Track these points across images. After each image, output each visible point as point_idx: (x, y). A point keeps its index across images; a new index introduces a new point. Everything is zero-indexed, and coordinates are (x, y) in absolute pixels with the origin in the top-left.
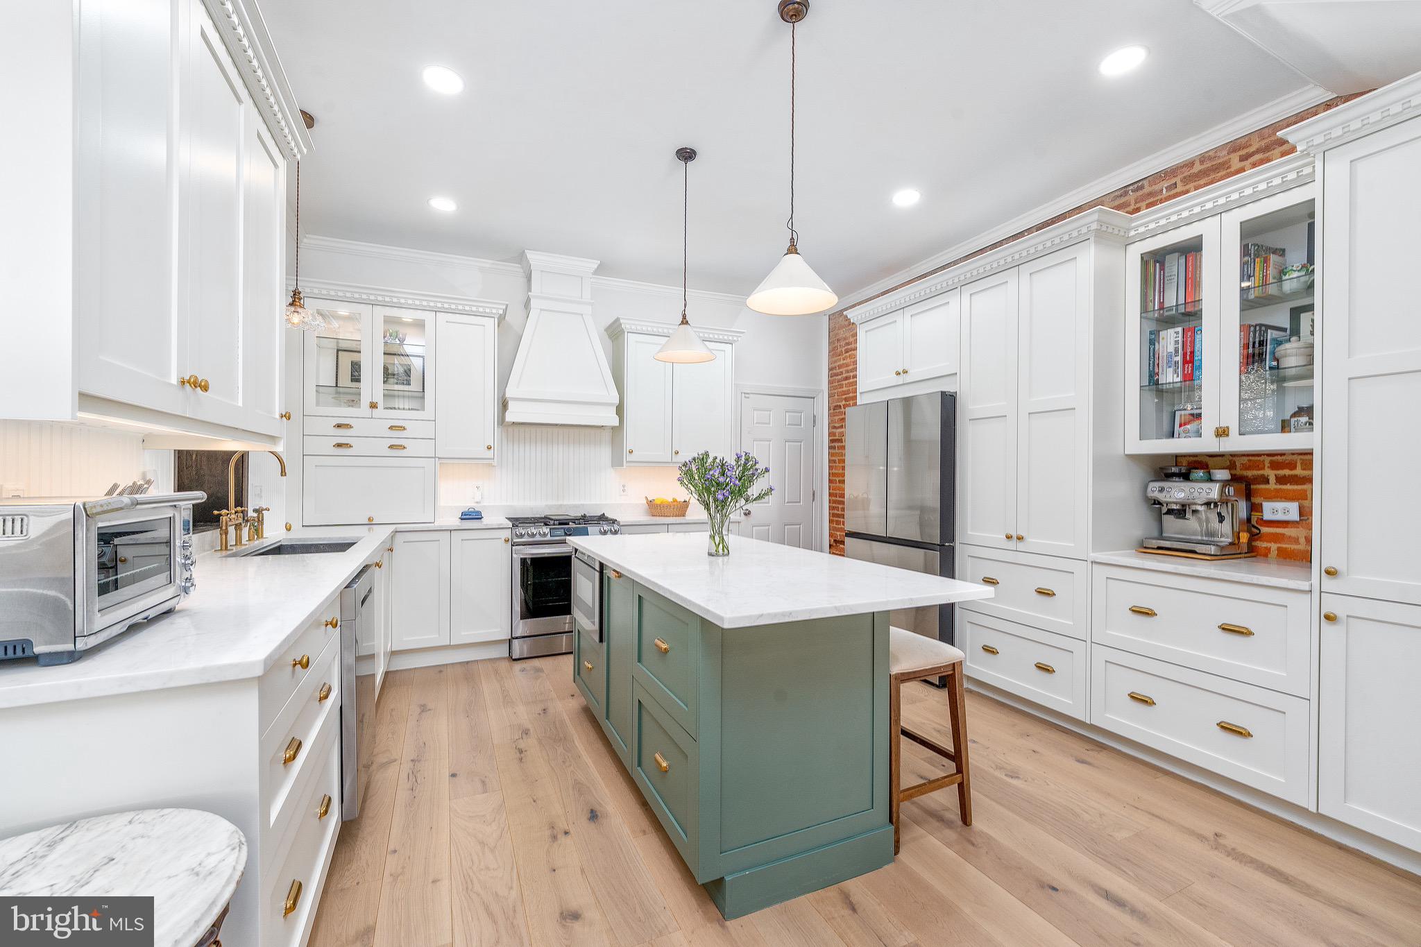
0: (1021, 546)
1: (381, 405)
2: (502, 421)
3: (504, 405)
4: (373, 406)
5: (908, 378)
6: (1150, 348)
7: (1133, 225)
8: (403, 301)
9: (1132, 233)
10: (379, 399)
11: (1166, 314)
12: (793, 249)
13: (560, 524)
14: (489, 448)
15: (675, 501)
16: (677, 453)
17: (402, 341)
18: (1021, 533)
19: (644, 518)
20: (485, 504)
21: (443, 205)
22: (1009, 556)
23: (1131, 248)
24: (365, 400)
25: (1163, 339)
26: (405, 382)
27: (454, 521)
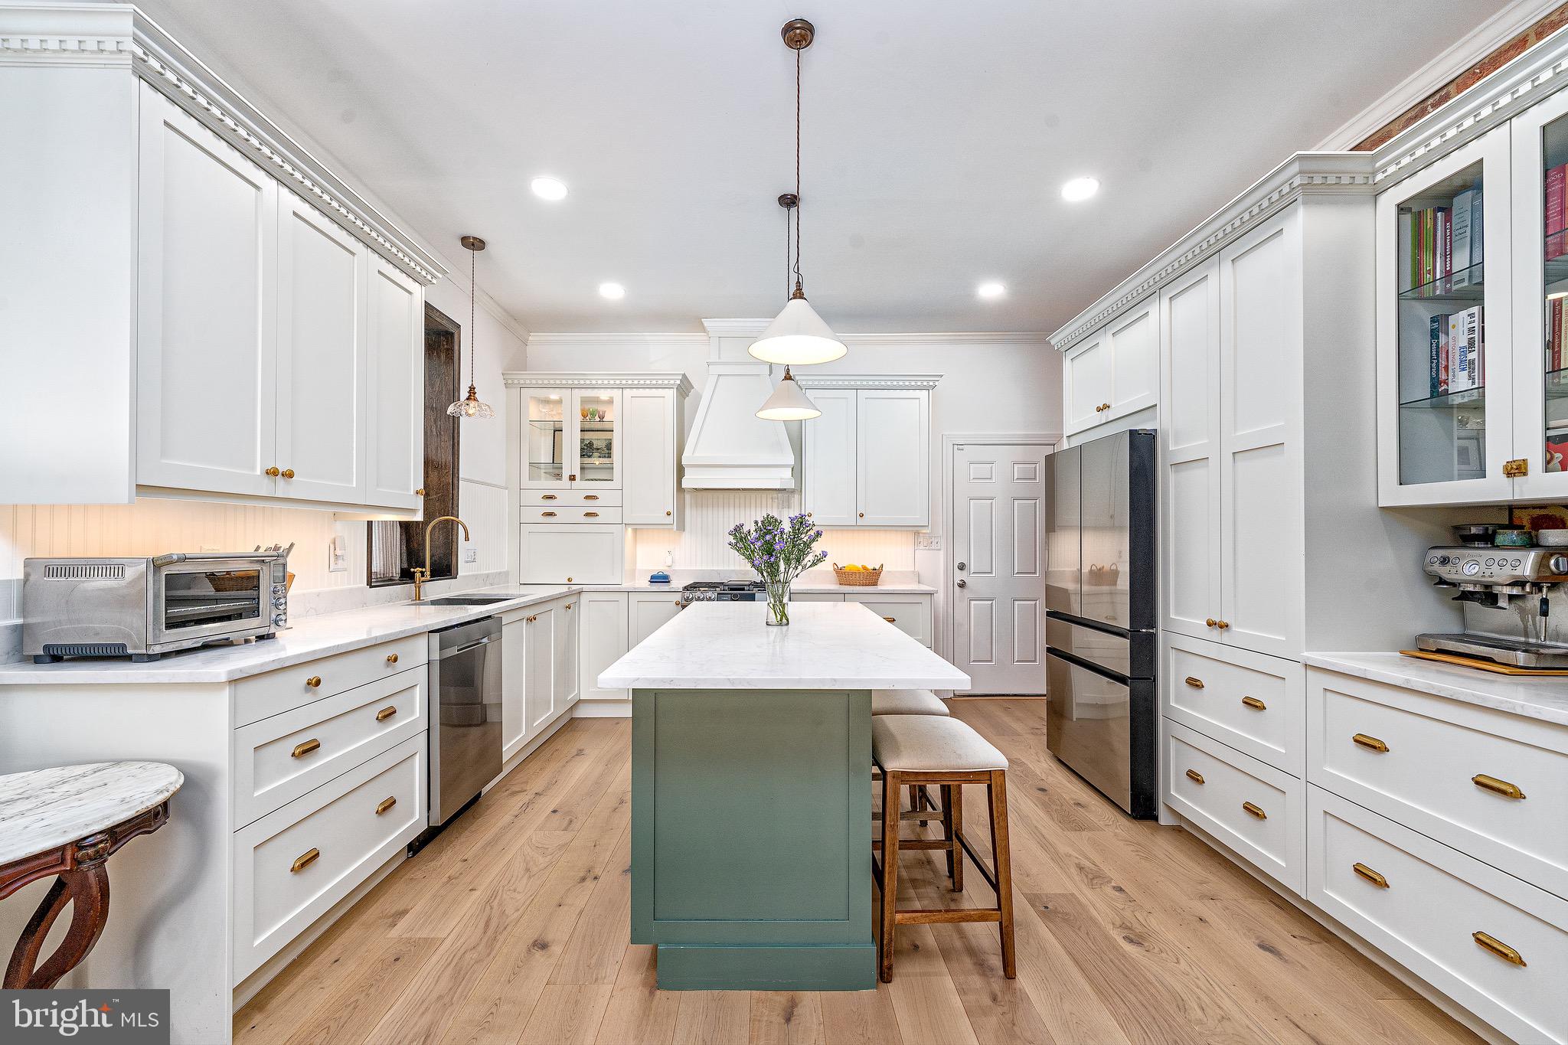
0: (1226, 637)
1: (578, 477)
2: (680, 488)
3: (680, 471)
4: (572, 478)
5: (1110, 415)
6: (1432, 344)
7: (1378, 165)
8: (594, 382)
9: (1380, 177)
10: (577, 472)
11: (1455, 288)
12: (799, 294)
13: (731, 589)
14: (669, 514)
15: (864, 568)
16: (862, 515)
17: (602, 418)
18: (1225, 620)
19: (834, 587)
20: (676, 567)
21: (612, 292)
22: (1213, 651)
23: (1383, 199)
24: (566, 475)
25: (1454, 326)
26: (607, 455)
27: (644, 583)
